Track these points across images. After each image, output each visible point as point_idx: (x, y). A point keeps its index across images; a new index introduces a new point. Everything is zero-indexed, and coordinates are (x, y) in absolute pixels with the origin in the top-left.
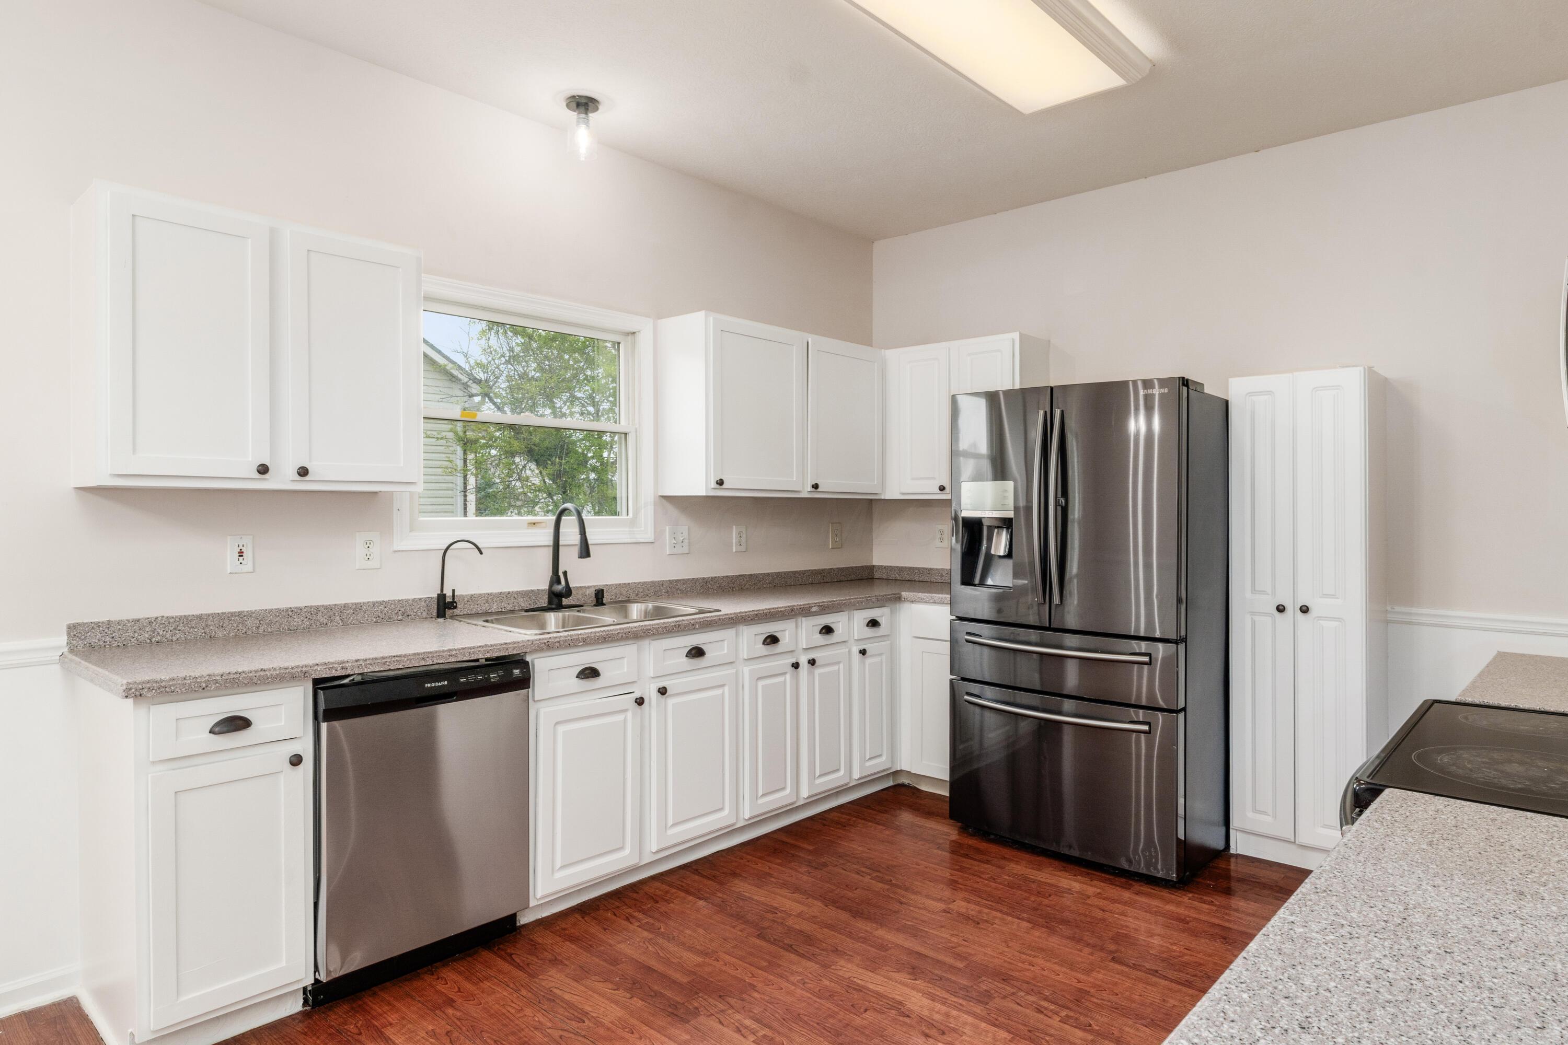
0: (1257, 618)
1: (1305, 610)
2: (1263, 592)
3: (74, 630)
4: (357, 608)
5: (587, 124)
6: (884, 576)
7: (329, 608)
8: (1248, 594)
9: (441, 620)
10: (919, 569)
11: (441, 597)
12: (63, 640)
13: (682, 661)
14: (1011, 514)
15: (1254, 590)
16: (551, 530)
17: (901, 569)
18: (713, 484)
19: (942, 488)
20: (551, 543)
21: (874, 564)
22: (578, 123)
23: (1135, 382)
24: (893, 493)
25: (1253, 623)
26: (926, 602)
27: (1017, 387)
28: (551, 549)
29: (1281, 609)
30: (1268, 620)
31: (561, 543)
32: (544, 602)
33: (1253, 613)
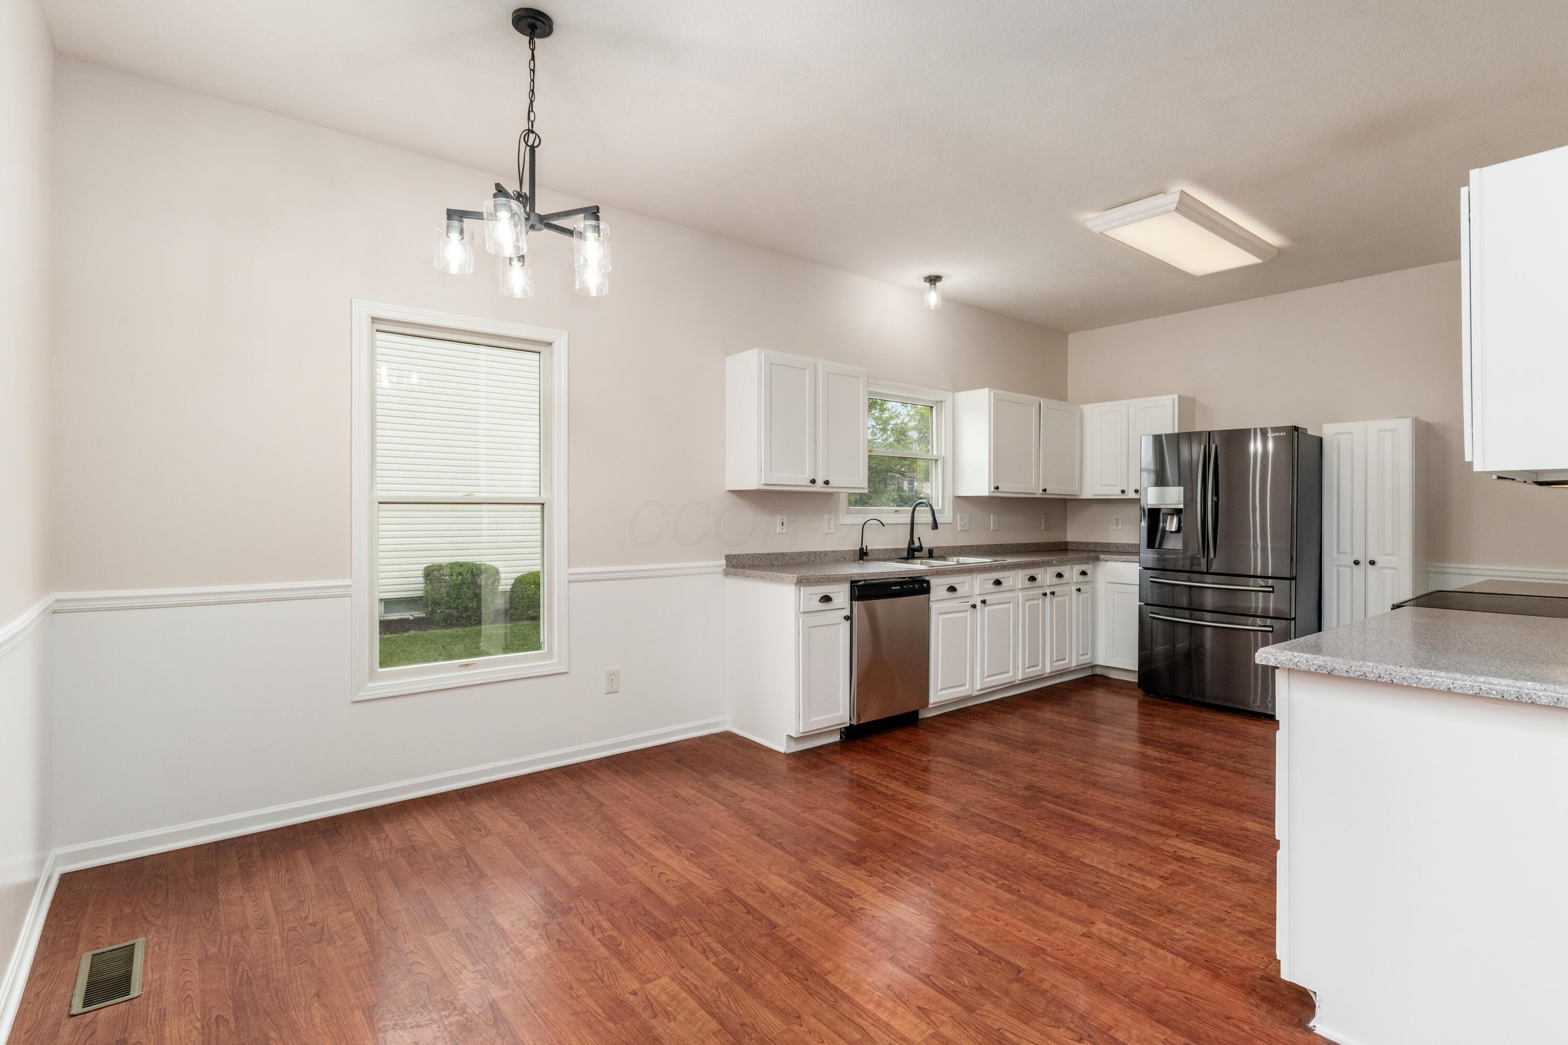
0: (1340, 569)
1: (1372, 563)
2: (1346, 553)
3: (728, 558)
4: (826, 553)
5: (936, 291)
6: (1075, 548)
7: (815, 553)
8: (1335, 554)
9: (861, 561)
10: (1100, 543)
11: (862, 549)
12: (724, 562)
13: (990, 586)
14: (1181, 506)
15: (1338, 552)
16: (910, 515)
17: (1087, 544)
18: (992, 489)
19: (1123, 492)
20: (910, 522)
21: (1068, 540)
22: (930, 289)
23: (1255, 430)
24: (1087, 494)
25: (1338, 571)
26: (1116, 561)
27: (1176, 431)
28: (910, 526)
29: (1357, 563)
30: (1348, 570)
31: (915, 522)
32: (905, 555)
33: (1338, 566)
